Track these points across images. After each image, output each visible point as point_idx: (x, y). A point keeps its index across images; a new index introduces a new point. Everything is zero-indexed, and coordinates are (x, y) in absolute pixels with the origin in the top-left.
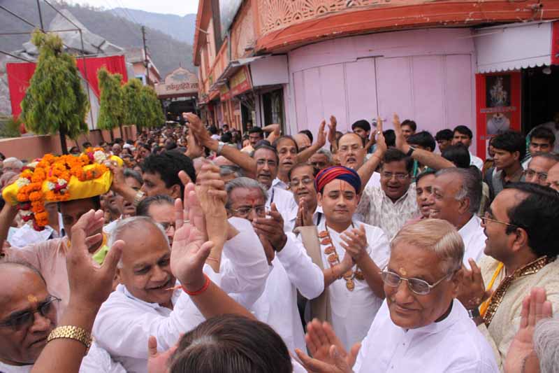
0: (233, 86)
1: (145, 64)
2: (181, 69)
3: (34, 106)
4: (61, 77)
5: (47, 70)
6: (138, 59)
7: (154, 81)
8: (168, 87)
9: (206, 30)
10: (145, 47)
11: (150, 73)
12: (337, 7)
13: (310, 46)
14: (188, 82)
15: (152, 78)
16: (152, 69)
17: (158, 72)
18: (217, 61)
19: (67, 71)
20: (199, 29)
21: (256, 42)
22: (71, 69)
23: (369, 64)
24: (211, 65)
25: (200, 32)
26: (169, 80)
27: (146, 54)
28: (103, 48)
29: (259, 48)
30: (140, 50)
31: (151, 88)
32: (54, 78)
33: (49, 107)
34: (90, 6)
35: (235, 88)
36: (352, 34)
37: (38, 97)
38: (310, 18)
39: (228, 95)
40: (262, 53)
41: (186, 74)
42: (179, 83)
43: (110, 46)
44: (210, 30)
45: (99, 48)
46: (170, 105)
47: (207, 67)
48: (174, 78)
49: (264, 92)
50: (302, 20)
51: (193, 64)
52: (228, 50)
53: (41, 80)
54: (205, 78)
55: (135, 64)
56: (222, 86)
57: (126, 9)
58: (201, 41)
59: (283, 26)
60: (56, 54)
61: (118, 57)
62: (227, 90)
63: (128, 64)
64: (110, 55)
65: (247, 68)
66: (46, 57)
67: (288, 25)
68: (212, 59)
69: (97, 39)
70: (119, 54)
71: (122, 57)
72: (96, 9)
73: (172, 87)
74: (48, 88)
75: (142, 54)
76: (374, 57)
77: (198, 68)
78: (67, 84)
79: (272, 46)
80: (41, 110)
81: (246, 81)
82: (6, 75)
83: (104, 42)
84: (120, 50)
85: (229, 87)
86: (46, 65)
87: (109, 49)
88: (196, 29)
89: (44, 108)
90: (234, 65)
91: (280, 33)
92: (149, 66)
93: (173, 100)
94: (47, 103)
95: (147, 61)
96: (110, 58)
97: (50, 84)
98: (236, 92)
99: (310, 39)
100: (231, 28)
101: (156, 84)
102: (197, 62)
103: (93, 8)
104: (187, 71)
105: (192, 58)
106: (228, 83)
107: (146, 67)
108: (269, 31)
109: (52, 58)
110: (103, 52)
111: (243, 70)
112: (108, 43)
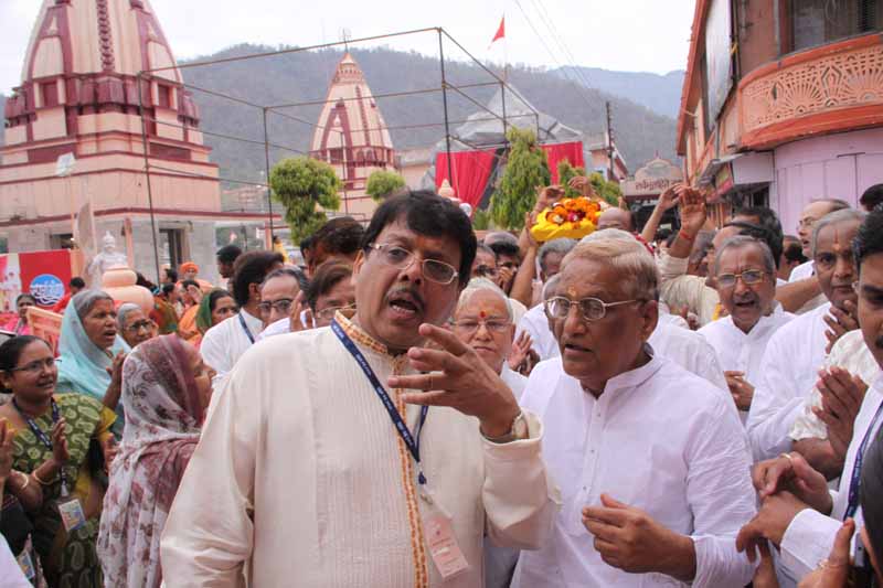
0: (717, 185)
1: (608, 152)
2: (658, 160)
3: (505, 201)
4: (535, 172)
5: (521, 165)
6: (599, 145)
7: (619, 177)
8: (639, 186)
9: (694, 112)
10: (610, 131)
11: (615, 164)
12: (815, 106)
13: (790, 145)
14: (667, 178)
15: (617, 172)
16: (618, 161)
17: (624, 163)
18: (705, 153)
19: (541, 167)
20: (684, 111)
21: (740, 138)
22: (544, 164)
23: (848, 162)
24: (699, 155)
25: (686, 115)
26: (640, 176)
27: (610, 139)
28: (554, 132)
29: (742, 146)
30: (602, 133)
31: (616, 185)
32: (527, 173)
33: (520, 202)
34: (526, 66)
35: (720, 187)
36: (829, 133)
37: (511, 192)
38: (789, 117)
39: (713, 195)
40: (744, 150)
41: (665, 166)
42: (655, 179)
43: (562, 129)
44: (699, 113)
45: (548, 132)
46: (640, 210)
47: (694, 158)
48: (649, 173)
49: (755, 191)
50: (782, 119)
51: (676, 152)
52: (715, 143)
53: (514, 175)
54: (690, 175)
55: (595, 152)
56: (707, 185)
57: (578, 67)
58: (687, 124)
59: (763, 125)
60: (530, 150)
61: (573, 144)
62: (713, 189)
63: (587, 154)
64: (563, 141)
65: (730, 165)
66: (521, 152)
67: (768, 124)
68: (700, 148)
69: (546, 120)
70: (574, 140)
71: (580, 144)
72: (535, 69)
73: (645, 185)
74: (522, 184)
75: (604, 139)
76: (855, 154)
77: (682, 159)
78: (540, 179)
79: (752, 144)
80: (512, 205)
81: (727, 180)
82: (433, 167)
83: (555, 124)
84: (576, 135)
85: (715, 186)
86: (521, 160)
87: (562, 133)
88: (681, 111)
89: (516, 203)
90: (715, 163)
91: (761, 131)
92: (614, 155)
93: (645, 204)
94: (519, 198)
95: (611, 148)
96: (564, 145)
97: (523, 179)
98: (720, 191)
99: (787, 138)
100: (719, 117)
101: (622, 181)
102: (682, 151)
103: (529, 69)
104: (667, 163)
105: (675, 144)
106: (713, 181)
107: (610, 156)
108: (752, 129)
109: (527, 153)
110: (553, 137)
111: (725, 168)
112: (560, 125)
